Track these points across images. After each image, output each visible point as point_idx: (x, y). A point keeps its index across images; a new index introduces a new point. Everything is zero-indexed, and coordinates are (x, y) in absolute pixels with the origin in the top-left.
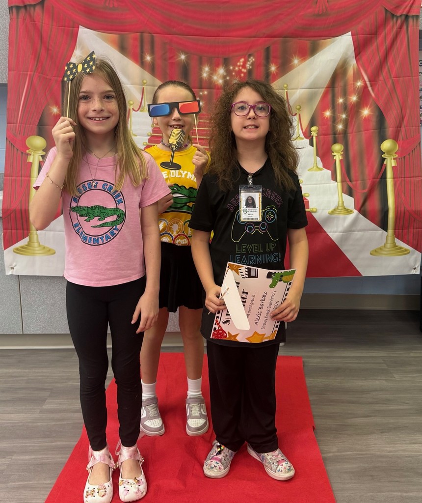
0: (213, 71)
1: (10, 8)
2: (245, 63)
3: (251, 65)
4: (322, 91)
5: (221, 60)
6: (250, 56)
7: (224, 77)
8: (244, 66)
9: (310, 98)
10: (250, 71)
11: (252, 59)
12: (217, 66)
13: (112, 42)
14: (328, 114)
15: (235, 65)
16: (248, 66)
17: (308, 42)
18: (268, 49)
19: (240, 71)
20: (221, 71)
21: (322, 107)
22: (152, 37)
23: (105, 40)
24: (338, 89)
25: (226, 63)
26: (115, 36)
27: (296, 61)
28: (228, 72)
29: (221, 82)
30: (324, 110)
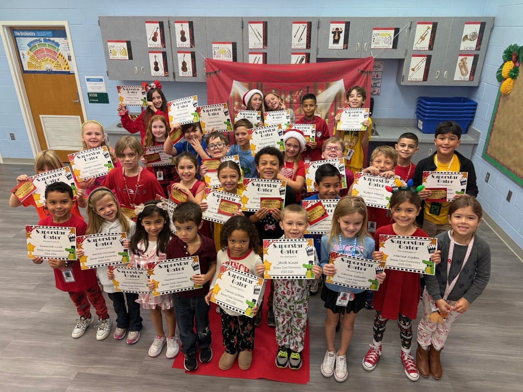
0: (286, 96)
1: (207, 74)
2: (298, 93)
3: (302, 93)
4: (331, 103)
5: (289, 92)
6: (300, 90)
7: (290, 99)
8: (298, 94)
9: (326, 106)
10: (300, 96)
11: (301, 91)
12: (287, 94)
13: (246, 86)
14: (333, 114)
15: (294, 94)
16: (300, 94)
17: (324, 83)
18: (308, 87)
19: (296, 97)
20: (289, 96)
21: (331, 110)
22: (262, 84)
23: (243, 85)
24: (338, 103)
25: (291, 93)
26: (247, 84)
27: (320, 92)
28: (292, 97)
29: (289, 101)
30: (331, 112)
